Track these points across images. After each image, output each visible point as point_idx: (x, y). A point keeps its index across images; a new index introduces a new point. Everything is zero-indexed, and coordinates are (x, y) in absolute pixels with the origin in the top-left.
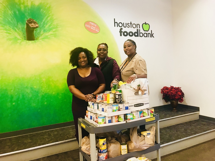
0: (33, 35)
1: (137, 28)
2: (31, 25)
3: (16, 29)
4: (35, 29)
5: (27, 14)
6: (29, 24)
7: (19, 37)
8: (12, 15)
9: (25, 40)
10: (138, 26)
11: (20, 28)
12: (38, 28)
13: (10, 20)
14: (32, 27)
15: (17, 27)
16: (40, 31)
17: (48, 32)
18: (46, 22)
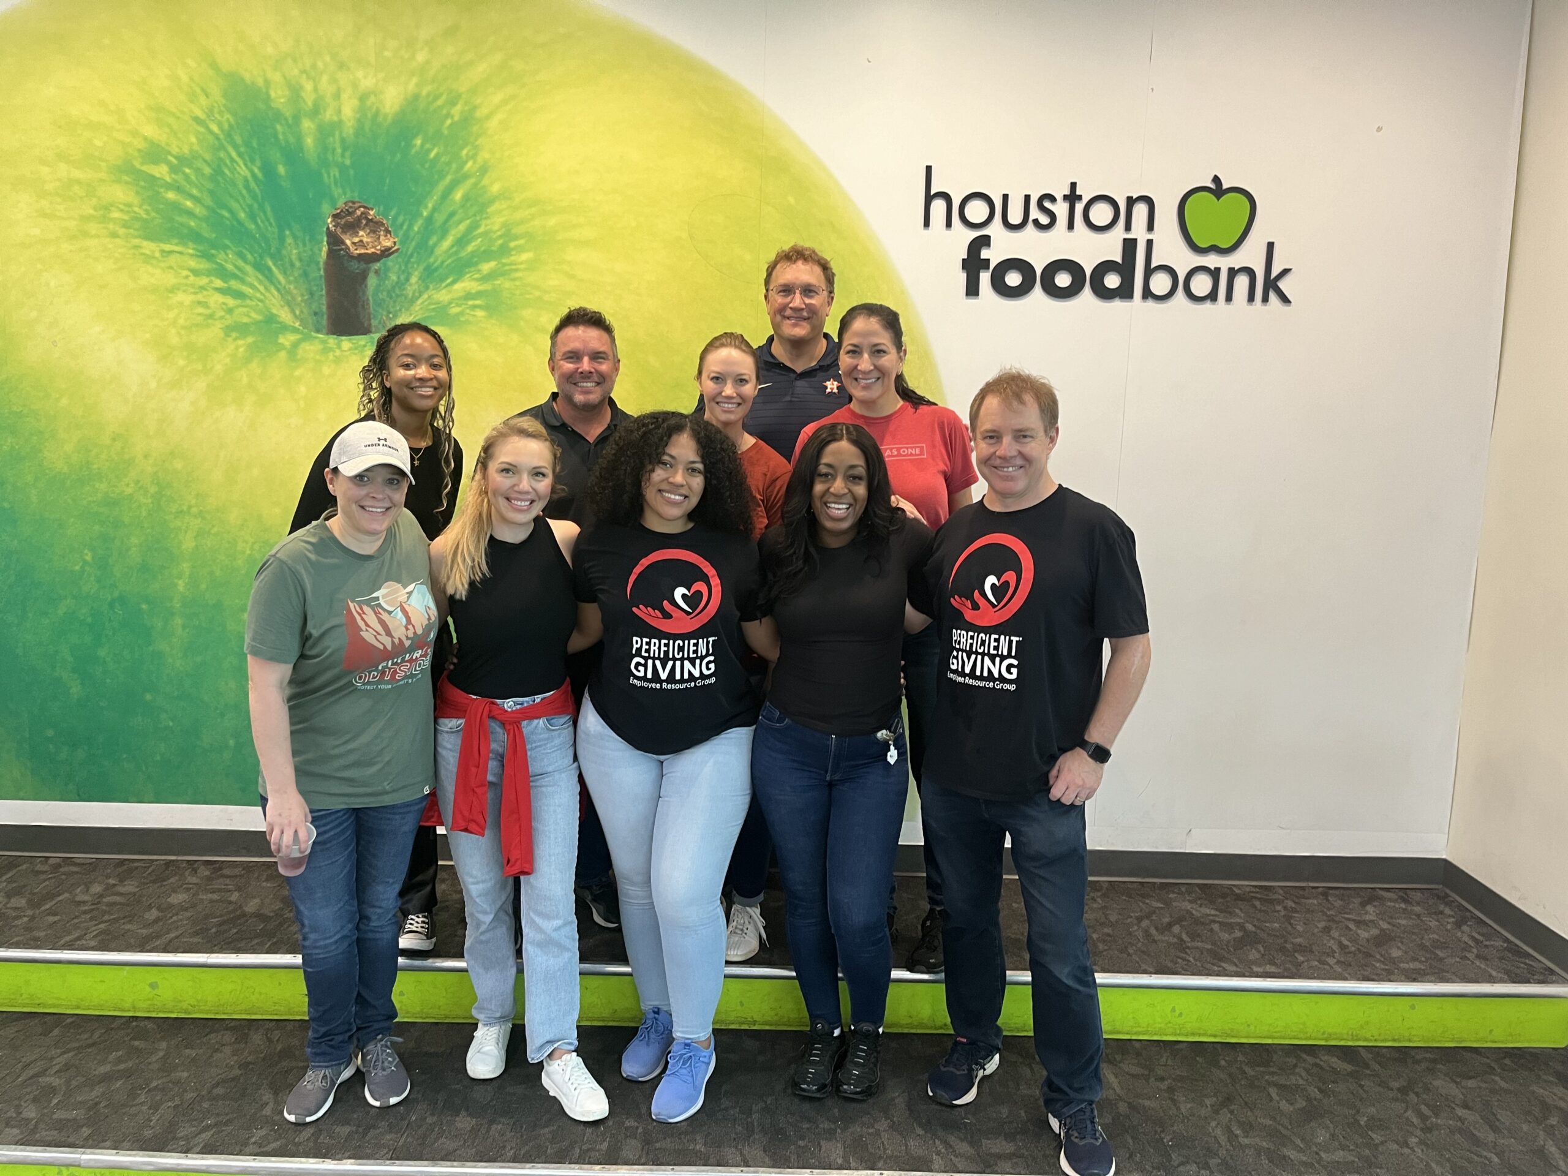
0: (365, 305)
1: (1128, 227)
2: (356, 240)
3: (274, 268)
4: (377, 266)
5: (335, 172)
6: (343, 237)
7: (285, 315)
8: (253, 185)
9: (318, 331)
10: (1140, 210)
11: (292, 265)
12: (390, 262)
13: (242, 215)
14: (360, 255)
15: (277, 257)
16: (402, 278)
17: (449, 281)
18: (439, 218)
